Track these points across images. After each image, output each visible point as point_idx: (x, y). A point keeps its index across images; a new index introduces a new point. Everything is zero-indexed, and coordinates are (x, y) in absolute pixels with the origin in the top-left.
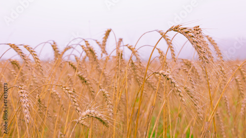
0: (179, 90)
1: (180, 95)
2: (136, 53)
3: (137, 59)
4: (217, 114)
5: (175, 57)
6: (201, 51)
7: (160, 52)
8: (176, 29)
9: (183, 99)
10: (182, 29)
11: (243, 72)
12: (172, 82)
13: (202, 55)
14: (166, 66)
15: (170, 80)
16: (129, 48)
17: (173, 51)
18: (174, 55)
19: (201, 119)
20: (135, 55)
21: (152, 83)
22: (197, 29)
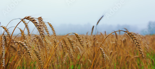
0: (29, 52)
1: (29, 54)
2: (7, 31)
3: (8, 34)
4: (53, 64)
5: (30, 33)
6: (40, 31)
7: (21, 31)
8: (28, 18)
9: (31, 57)
10: (31, 19)
11: (66, 42)
12: (25, 48)
13: (41, 33)
14: (24, 38)
15: (24, 47)
16: (4, 28)
17: (29, 30)
18: (29, 32)
19: (42, 67)
20: (7, 32)
21: (16, 48)
22: (40, 19)
